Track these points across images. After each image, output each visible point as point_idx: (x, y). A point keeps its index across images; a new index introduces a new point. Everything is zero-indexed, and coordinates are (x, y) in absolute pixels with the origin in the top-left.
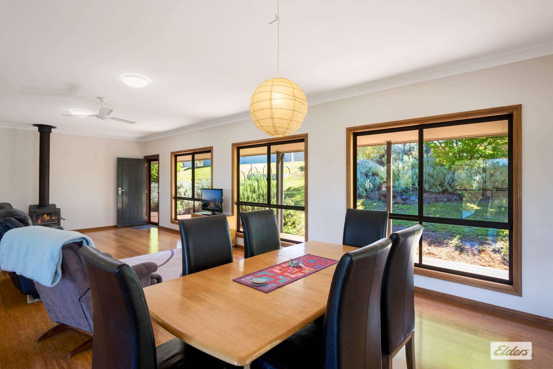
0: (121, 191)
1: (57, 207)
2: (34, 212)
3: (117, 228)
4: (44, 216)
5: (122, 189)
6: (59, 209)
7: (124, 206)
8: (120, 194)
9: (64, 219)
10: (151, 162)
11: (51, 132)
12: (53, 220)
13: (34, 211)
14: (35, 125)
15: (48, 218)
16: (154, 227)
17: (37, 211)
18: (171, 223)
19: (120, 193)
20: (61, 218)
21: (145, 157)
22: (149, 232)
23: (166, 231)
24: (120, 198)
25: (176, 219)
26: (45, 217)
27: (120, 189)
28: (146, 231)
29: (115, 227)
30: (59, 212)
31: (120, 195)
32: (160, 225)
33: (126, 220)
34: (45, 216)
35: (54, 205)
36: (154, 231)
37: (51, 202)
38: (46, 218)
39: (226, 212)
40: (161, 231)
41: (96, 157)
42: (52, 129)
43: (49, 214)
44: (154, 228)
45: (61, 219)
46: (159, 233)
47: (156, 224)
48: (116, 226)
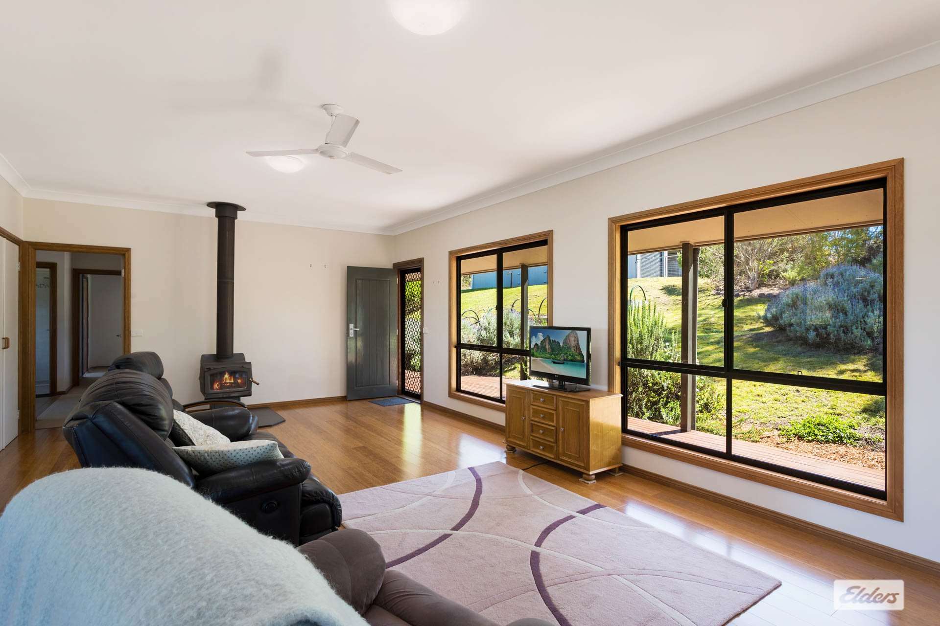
0: (354, 330)
1: (247, 360)
2: (207, 369)
3: (347, 402)
4: (224, 376)
5: (356, 327)
6: (250, 363)
7: (359, 360)
8: (353, 336)
9: (258, 384)
10: (406, 275)
11: (237, 219)
12: (238, 385)
13: (208, 367)
14: (210, 205)
15: (231, 380)
16: (414, 402)
17: (212, 367)
18: (448, 398)
19: (352, 334)
20: (253, 381)
21: (394, 264)
22: (401, 412)
23: (439, 414)
24: (352, 344)
25: (458, 389)
26: (226, 379)
27: (352, 326)
28: (397, 410)
29: (343, 399)
30: (250, 369)
31: (351, 338)
32: (426, 398)
33: (362, 386)
34: (226, 376)
35: (242, 355)
36: (412, 410)
37: (236, 350)
38: (228, 381)
39: (597, 384)
40: (426, 412)
41: (311, 265)
42: (239, 213)
43: (232, 374)
44: (413, 404)
45: (253, 383)
46: (422, 415)
47: (417, 397)
48: (345, 396)
